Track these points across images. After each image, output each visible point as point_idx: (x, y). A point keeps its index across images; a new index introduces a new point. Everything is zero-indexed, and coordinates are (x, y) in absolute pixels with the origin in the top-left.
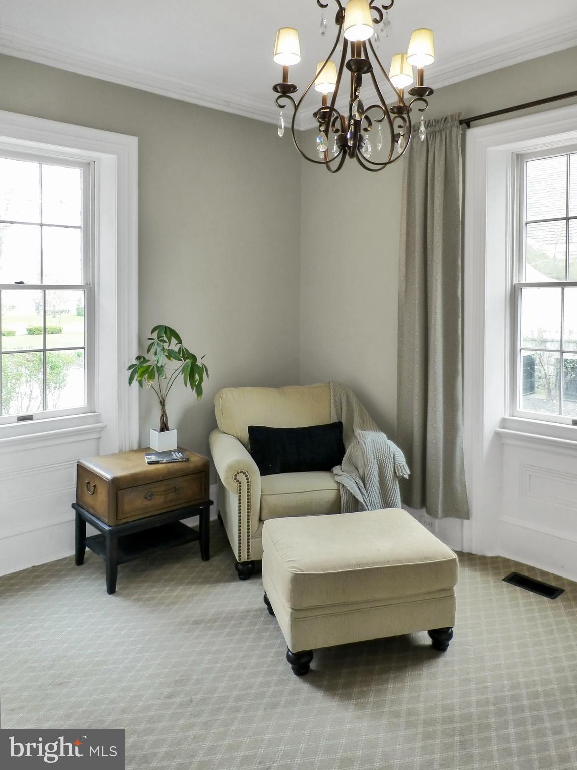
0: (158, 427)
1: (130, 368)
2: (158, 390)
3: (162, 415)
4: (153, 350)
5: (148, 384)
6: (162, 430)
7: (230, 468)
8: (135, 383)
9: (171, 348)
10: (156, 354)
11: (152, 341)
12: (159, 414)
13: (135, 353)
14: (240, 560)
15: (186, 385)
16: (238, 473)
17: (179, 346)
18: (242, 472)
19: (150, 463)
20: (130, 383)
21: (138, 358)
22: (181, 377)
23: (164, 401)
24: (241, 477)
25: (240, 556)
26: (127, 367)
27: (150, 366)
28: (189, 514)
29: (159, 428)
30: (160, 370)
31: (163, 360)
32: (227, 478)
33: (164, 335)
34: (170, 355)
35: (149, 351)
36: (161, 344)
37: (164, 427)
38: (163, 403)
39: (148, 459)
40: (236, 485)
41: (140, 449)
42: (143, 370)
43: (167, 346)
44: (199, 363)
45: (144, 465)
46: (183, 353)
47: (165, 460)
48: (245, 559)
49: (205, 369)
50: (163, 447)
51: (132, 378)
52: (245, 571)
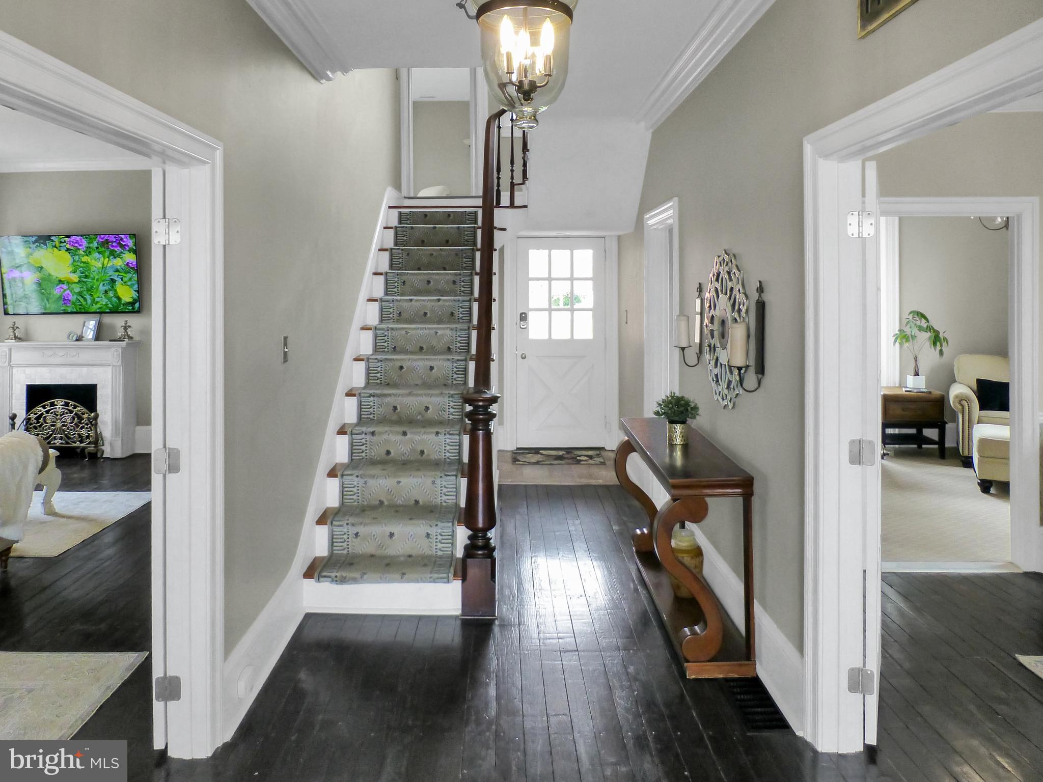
0: (913, 373)
1: (894, 336)
2: (913, 352)
3: (915, 367)
4: (909, 326)
5: (906, 345)
6: (915, 375)
7: (956, 397)
8: (897, 344)
9: (922, 324)
10: (910, 328)
11: (908, 320)
12: (913, 365)
13: (897, 328)
14: (963, 454)
15: (931, 348)
16: (961, 399)
17: (927, 324)
18: (964, 400)
19: (906, 391)
20: (894, 345)
21: (900, 330)
22: (928, 343)
23: (916, 358)
24: (964, 403)
25: (963, 452)
26: (892, 335)
27: (907, 334)
28: (931, 426)
29: (913, 374)
30: (914, 337)
31: (915, 331)
32: (954, 402)
33: (916, 316)
34: (920, 329)
35: (906, 325)
36: (915, 322)
37: (917, 374)
38: (916, 360)
39: (904, 389)
40: (960, 407)
41: (901, 387)
42: (903, 337)
43: (918, 323)
44: (941, 335)
45: (903, 391)
46: (930, 329)
47: (915, 391)
48: (966, 454)
49: (946, 340)
50: (915, 384)
51: (895, 341)
52: (967, 463)
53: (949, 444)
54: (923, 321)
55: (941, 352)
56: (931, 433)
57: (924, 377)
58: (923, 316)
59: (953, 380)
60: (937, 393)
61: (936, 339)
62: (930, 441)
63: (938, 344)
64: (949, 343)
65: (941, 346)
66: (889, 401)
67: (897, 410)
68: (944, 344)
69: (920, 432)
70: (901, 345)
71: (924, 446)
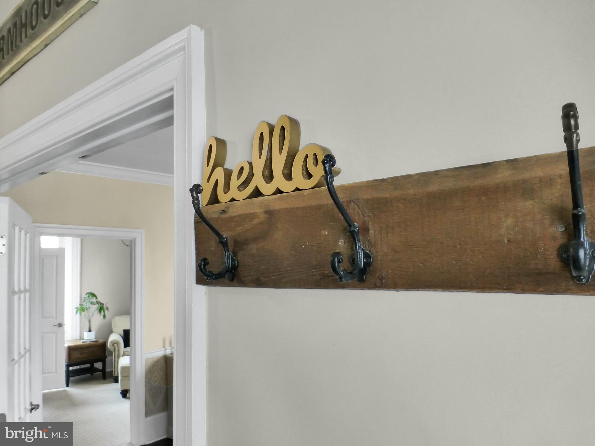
0: (88, 330)
1: (76, 308)
2: (88, 317)
3: (89, 326)
4: (85, 302)
5: (83, 313)
6: (89, 331)
7: (111, 342)
8: (78, 313)
9: (93, 301)
10: (86, 303)
11: (85, 298)
12: (88, 325)
13: (79, 303)
14: (115, 375)
15: (98, 314)
16: (115, 343)
17: (96, 300)
21: (81, 305)
22: (96, 312)
24: (116, 345)
25: (115, 374)
27: (83, 307)
28: (98, 361)
29: (88, 331)
30: (88, 308)
31: (89, 305)
32: (110, 346)
33: (90, 296)
34: (92, 303)
35: (84, 301)
36: (89, 299)
37: (90, 331)
38: (90, 322)
39: (82, 341)
40: (113, 348)
41: (81, 338)
42: (82, 309)
43: (91, 300)
44: (104, 307)
45: (80, 343)
46: (98, 303)
47: (88, 341)
48: (116, 375)
49: (107, 308)
50: (89, 337)
51: (77, 313)
52: (116, 380)
53: (107, 370)
54: (95, 298)
55: (104, 316)
56: (98, 365)
57: (94, 332)
58: (93, 295)
59: (111, 332)
60: (101, 341)
61: (101, 309)
62: (97, 370)
63: (102, 312)
64: (109, 310)
65: (104, 312)
66: (71, 350)
67: (76, 355)
68: (106, 311)
69: (92, 365)
70: (81, 314)
71: (94, 373)
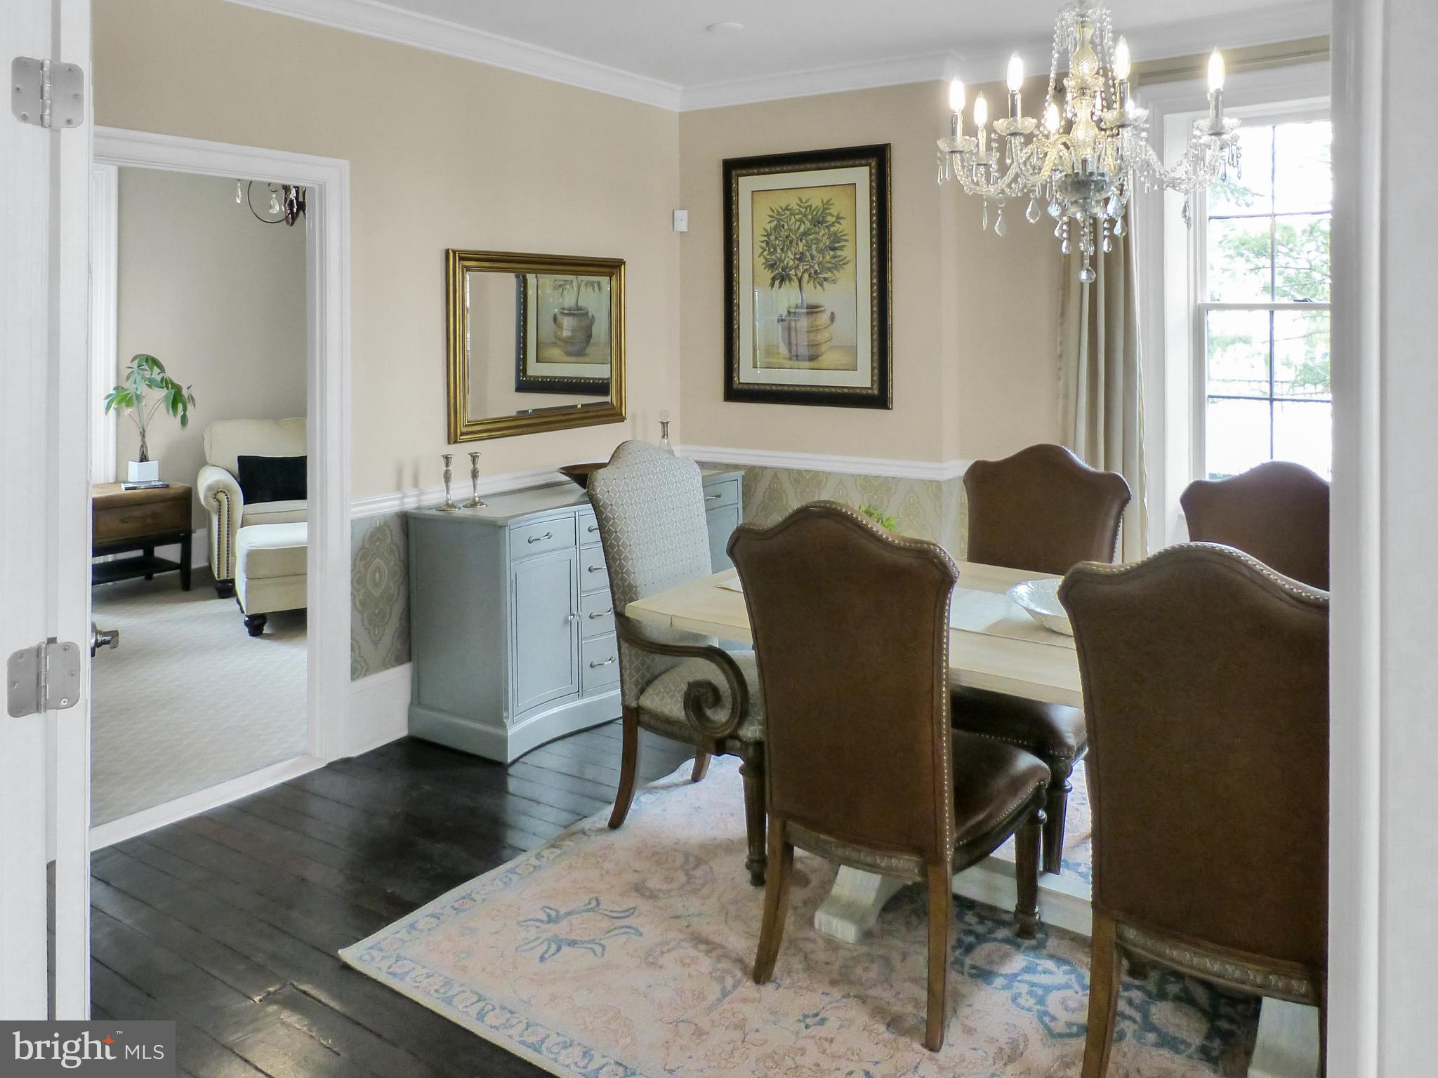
0: (138, 457)
1: (107, 397)
2: (138, 422)
3: (142, 446)
4: (132, 379)
5: (128, 411)
6: (141, 461)
7: (210, 488)
8: (112, 411)
9: (153, 376)
10: (135, 382)
11: (131, 370)
12: (138, 443)
13: (112, 384)
14: (219, 577)
15: (167, 413)
16: (217, 492)
17: (162, 375)
18: (221, 491)
19: (126, 489)
20: (106, 413)
21: (116, 388)
22: (163, 407)
23: (144, 432)
24: (222, 496)
25: (218, 574)
26: (104, 397)
27: (128, 394)
28: (168, 540)
29: (138, 459)
30: (139, 398)
31: (143, 389)
32: (206, 497)
33: (144, 363)
34: (151, 383)
35: (128, 378)
36: (142, 372)
37: (144, 458)
38: (143, 435)
39: (123, 486)
40: (215, 504)
41: (118, 481)
42: (123, 398)
43: (147, 374)
44: (185, 392)
45: (121, 490)
46: (166, 383)
47: (143, 486)
48: (224, 576)
49: (192, 399)
50: (143, 476)
51: (108, 408)
52: (226, 590)
53: (197, 563)
54: (156, 370)
55: (184, 420)
56: (169, 552)
57: (157, 462)
58: (154, 362)
59: (202, 462)
60: (178, 485)
61: (177, 399)
62: (165, 565)
63: (180, 406)
64: (196, 407)
65: (185, 409)
66: (102, 508)
67: (113, 523)
68: (190, 407)
69: (149, 552)
70: (118, 414)
71: (155, 575)
